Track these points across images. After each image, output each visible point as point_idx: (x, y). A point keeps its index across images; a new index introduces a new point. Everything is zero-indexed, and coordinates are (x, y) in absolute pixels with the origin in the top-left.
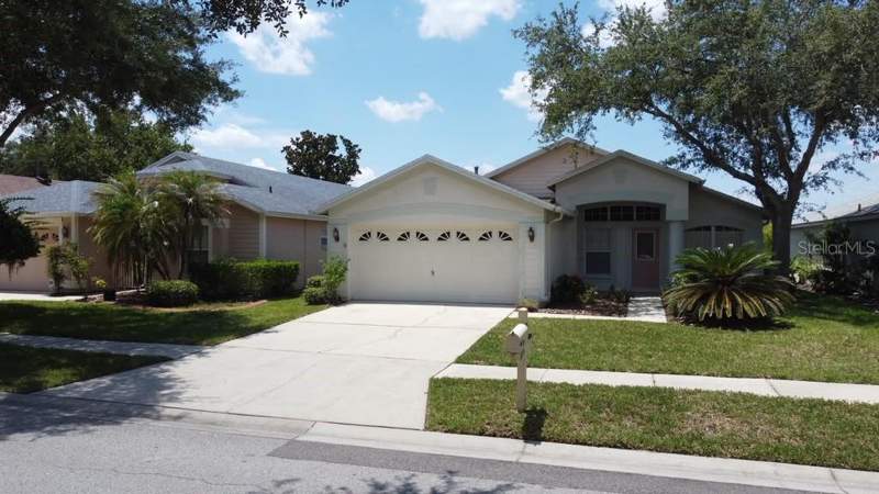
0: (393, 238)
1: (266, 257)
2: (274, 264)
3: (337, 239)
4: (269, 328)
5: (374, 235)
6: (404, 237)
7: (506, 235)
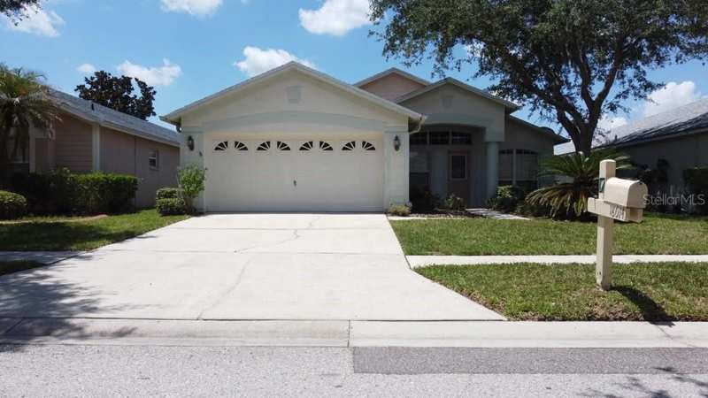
0: (252, 147)
1: (101, 168)
2: (113, 176)
3: (191, 147)
4: (141, 234)
5: (231, 144)
6: (264, 146)
7: (369, 145)
